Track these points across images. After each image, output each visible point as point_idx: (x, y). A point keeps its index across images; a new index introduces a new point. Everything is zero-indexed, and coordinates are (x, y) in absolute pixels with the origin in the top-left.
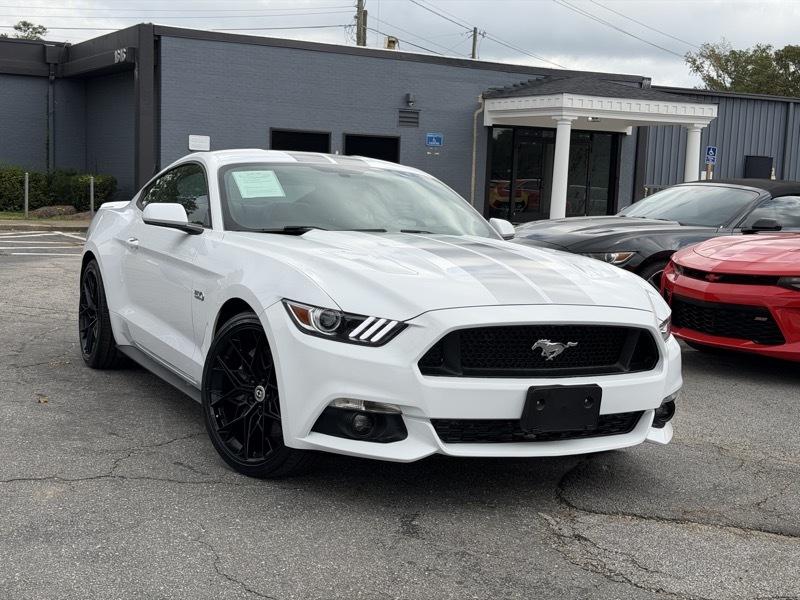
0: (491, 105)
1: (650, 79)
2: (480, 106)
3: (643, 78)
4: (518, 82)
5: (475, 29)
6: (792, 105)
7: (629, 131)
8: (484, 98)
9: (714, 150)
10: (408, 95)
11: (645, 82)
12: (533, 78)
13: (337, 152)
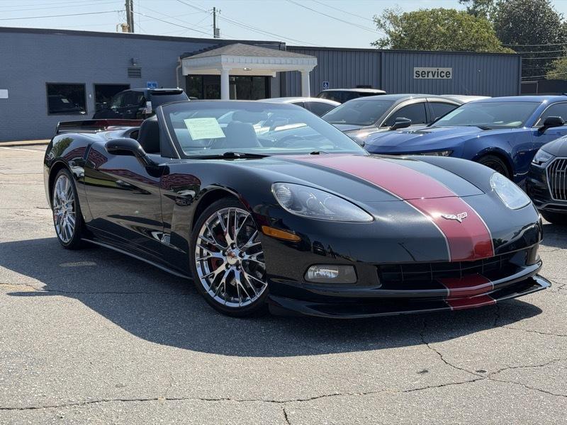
0: (185, 62)
1: (285, 43)
2: (179, 64)
3: (281, 43)
4: (202, 49)
5: (214, 8)
7: (274, 75)
8: (181, 59)
9: (327, 84)
10: (132, 59)
11: (282, 45)
12: (212, 45)
13: (90, 96)
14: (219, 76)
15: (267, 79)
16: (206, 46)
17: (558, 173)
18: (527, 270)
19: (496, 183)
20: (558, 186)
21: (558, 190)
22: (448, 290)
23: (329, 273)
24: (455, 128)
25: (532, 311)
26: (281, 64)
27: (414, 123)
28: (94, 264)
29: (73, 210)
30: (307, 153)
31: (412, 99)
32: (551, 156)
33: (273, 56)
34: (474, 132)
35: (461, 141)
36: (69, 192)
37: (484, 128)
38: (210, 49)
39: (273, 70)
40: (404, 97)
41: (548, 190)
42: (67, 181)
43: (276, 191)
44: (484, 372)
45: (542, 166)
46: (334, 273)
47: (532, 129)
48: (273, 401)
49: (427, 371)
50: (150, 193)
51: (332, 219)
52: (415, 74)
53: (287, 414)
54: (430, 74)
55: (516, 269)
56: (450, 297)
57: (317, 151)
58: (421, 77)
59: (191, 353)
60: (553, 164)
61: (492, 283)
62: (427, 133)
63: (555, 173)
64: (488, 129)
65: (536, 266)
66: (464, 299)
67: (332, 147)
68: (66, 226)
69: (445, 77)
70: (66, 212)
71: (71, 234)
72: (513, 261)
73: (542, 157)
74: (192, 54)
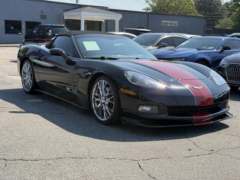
0: (65, 14)
2: (63, 14)
3: (106, 7)
4: (73, 8)
6: (149, 14)
7: (103, 21)
8: (64, 12)
9: (126, 26)
10: (42, 11)
11: (107, 8)
12: (77, 7)
13: (24, 26)
14: (80, 20)
15: (100, 22)
16: (75, 7)
17: (231, 70)
18: (224, 110)
19: (212, 74)
20: (230, 75)
21: (230, 77)
22: (194, 117)
23: (147, 109)
24: (186, 49)
25: (225, 126)
26: (107, 16)
27: (169, 45)
28: (41, 101)
29: (31, 77)
30: (134, 58)
31: (166, 36)
32: (228, 62)
33: (104, 13)
34: (194, 51)
35: (190, 54)
36: (29, 70)
37: (199, 49)
38: (76, 8)
39: (103, 19)
40: (163, 35)
41: (226, 76)
42: (29, 64)
43: (126, 74)
44: (213, 150)
45: (224, 66)
46: (149, 109)
47: (218, 51)
48: (133, 160)
49: (191, 150)
50: (68, 72)
51: (149, 86)
52: (162, 24)
53: (140, 165)
54: (169, 24)
55: (220, 109)
56: (195, 120)
57: (138, 58)
58: (164, 25)
59: (94, 140)
60: (229, 66)
61: (211, 115)
62: (176, 50)
63: (229, 70)
64: (200, 50)
65: (227, 109)
66: (200, 121)
67: (143, 56)
68: (28, 84)
69: (175, 26)
70: (28, 78)
71: (30, 87)
72: (219, 106)
73: (223, 62)
74: (68, 10)
